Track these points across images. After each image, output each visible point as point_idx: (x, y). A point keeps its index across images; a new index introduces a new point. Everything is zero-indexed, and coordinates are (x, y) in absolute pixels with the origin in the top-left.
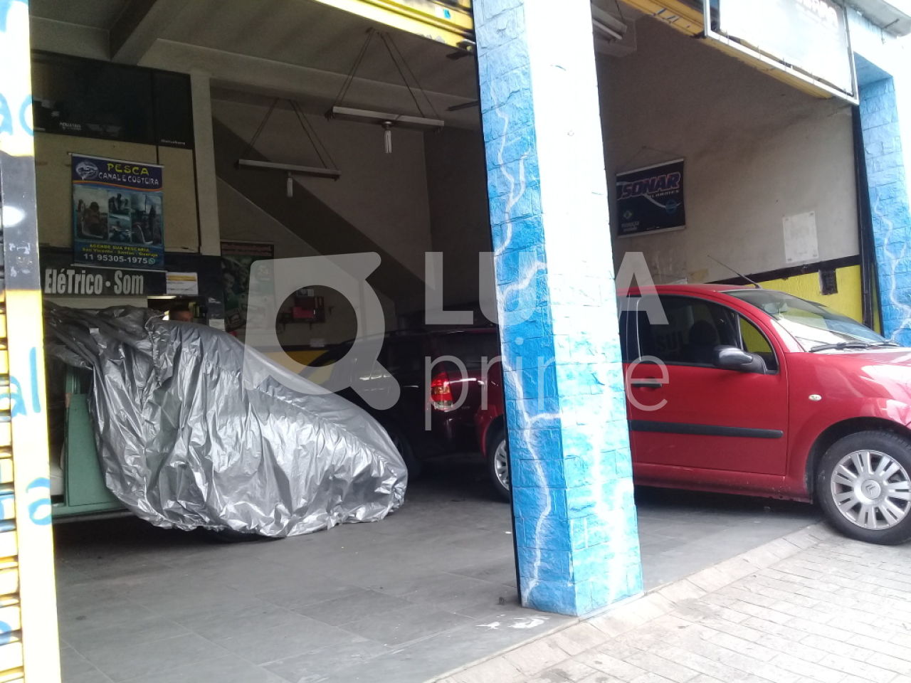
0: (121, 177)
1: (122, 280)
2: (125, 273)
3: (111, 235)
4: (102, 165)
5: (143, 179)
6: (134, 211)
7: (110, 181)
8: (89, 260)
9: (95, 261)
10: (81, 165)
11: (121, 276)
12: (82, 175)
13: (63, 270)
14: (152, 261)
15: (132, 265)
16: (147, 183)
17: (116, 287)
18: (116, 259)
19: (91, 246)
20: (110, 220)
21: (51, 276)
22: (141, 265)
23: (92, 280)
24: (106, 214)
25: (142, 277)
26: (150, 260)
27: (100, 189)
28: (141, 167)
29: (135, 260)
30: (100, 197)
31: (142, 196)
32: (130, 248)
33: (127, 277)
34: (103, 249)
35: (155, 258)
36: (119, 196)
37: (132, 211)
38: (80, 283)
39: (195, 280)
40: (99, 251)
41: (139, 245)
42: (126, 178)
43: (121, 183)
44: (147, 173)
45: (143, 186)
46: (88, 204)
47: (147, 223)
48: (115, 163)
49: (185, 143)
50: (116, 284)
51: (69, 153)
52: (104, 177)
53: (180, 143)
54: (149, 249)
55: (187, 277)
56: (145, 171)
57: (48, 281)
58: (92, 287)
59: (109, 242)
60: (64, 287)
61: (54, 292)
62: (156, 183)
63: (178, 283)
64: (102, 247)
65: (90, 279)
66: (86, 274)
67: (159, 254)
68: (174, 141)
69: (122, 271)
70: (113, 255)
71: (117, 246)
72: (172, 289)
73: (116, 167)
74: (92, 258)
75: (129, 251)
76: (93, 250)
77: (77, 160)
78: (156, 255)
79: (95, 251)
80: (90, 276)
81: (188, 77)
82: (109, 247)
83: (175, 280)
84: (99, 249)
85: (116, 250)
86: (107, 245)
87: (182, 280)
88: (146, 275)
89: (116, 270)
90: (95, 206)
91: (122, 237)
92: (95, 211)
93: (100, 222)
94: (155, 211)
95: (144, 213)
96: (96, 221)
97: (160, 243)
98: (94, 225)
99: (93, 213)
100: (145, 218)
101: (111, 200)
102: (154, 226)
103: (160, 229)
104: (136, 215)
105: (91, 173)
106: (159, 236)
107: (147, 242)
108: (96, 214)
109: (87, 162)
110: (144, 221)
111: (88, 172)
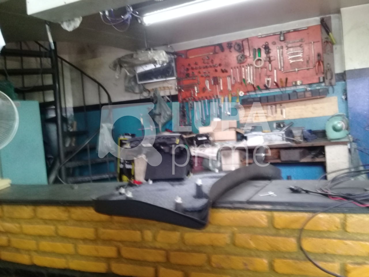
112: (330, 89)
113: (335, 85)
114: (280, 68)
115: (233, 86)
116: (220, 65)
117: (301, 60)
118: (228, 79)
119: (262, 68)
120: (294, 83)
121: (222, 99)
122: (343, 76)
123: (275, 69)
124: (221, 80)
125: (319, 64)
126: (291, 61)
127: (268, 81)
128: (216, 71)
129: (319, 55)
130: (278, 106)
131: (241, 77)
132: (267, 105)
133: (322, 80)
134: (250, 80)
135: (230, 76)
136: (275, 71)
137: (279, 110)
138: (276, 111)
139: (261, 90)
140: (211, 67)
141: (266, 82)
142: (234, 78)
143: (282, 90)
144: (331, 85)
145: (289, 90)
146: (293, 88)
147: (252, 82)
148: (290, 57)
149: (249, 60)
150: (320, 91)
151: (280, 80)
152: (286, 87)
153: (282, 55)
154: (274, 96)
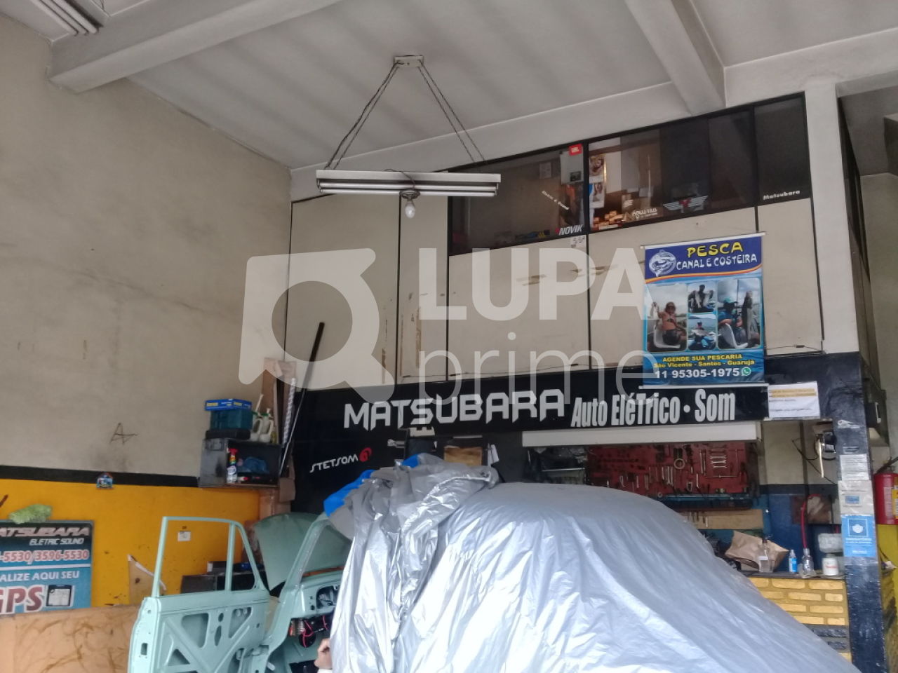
0: (704, 263)
1: (704, 401)
2: (709, 392)
4: (680, 253)
5: (734, 258)
6: (721, 305)
7: (690, 270)
8: (662, 380)
9: (670, 380)
10: (657, 258)
11: (704, 397)
12: (656, 270)
13: (632, 394)
14: (746, 372)
15: (718, 379)
16: (740, 262)
17: (697, 412)
19: (665, 360)
20: (690, 323)
21: (619, 404)
22: (731, 378)
23: (667, 406)
24: (683, 315)
25: (733, 396)
26: (744, 370)
27: (677, 284)
28: (731, 243)
29: (722, 373)
30: (678, 294)
31: (731, 281)
32: (716, 355)
33: (712, 397)
34: (678, 362)
35: (751, 366)
36: (702, 287)
38: (652, 410)
39: (814, 394)
40: (675, 366)
41: (727, 351)
42: (711, 262)
43: (706, 270)
44: (740, 248)
45: (734, 267)
46: (662, 306)
47: (740, 318)
48: (696, 246)
49: (798, 192)
50: (698, 408)
51: (642, 247)
52: (684, 266)
53: (790, 194)
54: (743, 354)
55: (800, 390)
56: (737, 246)
57: (615, 409)
58: (667, 414)
59: (687, 351)
60: (633, 416)
61: (622, 423)
62: (752, 259)
63: (786, 400)
64: (678, 359)
65: (664, 404)
66: (660, 398)
67: (758, 360)
68: (782, 192)
69: (705, 389)
70: (692, 368)
71: (698, 356)
72: (777, 411)
73: (699, 250)
74: (665, 376)
75: (713, 361)
76: (667, 365)
77: (650, 254)
78: (753, 362)
79: (670, 366)
80: (665, 400)
81: (800, 96)
82: (687, 359)
83: (783, 396)
84: (675, 363)
85: (697, 362)
86: (685, 356)
87: (793, 396)
88: (737, 392)
89: (697, 389)
90: (670, 308)
91: (704, 343)
92: (670, 313)
93: (677, 327)
94: (751, 300)
95: (735, 304)
96: (671, 326)
97: (759, 344)
98: (670, 332)
99: (668, 317)
100: (736, 311)
101: (692, 296)
102: (751, 322)
103: (758, 324)
104: (724, 310)
105: (666, 266)
106: (757, 333)
107: (738, 345)
108: (671, 317)
109: (662, 253)
110: (736, 316)
111: (664, 266)
112: (755, 502)
113: (760, 497)
114: (702, 472)
115: (650, 485)
116: (637, 460)
117: (725, 467)
118: (646, 478)
119: (682, 470)
120: (717, 491)
122: (767, 489)
123: (698, 473)
124: (637, 477)
125: (743, 474)
126: (715, 467)
127: (690, 485)
128: (632, 466)
129: (743, 464)
130: (700, 513)
131: (660, 477)
132: (688, 511)
133: (745, 491)
134: (669, 482)
135: (647, 474)
136: (697, 475)
137: (701, 518)
138: (698, 519)
139: (682, 494)
140: (626, 461)
141: (687, 485)
142: (652, 477)
143: (704, 496)
144: (755, 496)
145: (712, 496)
146: (716, 496)
147: (672, 483)
148: (713, 462)
149: (670, 460)
150: (744, 502)
151: (702, 485)
152: (708, 493)
153: (705, 458)
154: (695, 502)
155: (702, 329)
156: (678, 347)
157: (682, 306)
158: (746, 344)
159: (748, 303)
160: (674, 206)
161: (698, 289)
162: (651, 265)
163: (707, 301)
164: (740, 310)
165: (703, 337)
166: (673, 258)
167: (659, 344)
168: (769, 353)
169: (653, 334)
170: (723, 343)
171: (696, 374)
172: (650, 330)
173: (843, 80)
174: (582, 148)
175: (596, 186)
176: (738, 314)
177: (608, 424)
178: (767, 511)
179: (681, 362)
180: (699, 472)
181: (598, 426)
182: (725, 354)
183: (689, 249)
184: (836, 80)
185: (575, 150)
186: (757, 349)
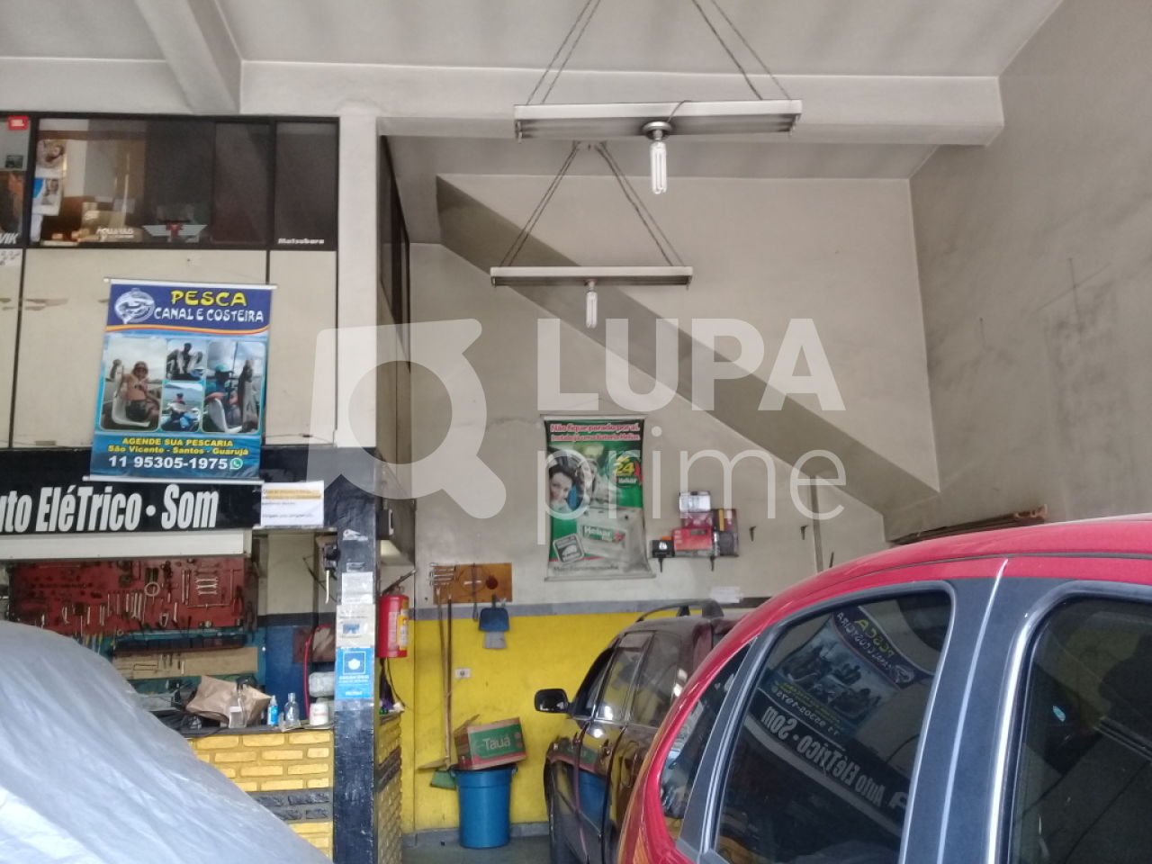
0: (194, 313)
1: (177, 501)
2: (184, 488)
3: (163, 419)
4: (162, 296)
5: (234, 313)
6: (212, 373)
7: (174, 322)
8: (119, 469)
9: (131, 469)
10: (126, 298)
11: (176, 495)
12: (124, 315)
13: (72, 488)
14: (236, 464)
15: (198, 472)
16: (241, 319)
17: (164, 515)
18: (167, 463)
19: (125, 441)
20: (166, 393)
21: (50, 500)
22: (216, 472)
23: (122, 506)
24: (158, 382)
25: (215, 496)
26: (233, 461)
27: (153, 337)
28: (232, 292)
29: (204, 463)
30: (154, 353)
31: (227, 343)
32: (198, 440)
33: (188, 495)
34: (145, 446)
35: (244, 457)
36: (188, 347)
37: (208, 372)
38: (100, 510)
39: (319, 497)
40: (140, 450)
41: (212, 435)
42: (204, 314)
43: (195, 323)
44: (243, 301)
45: (233, 325)
46: (129, 366)
47: (234, 393)
48: (185, 290)
49: (322, 242)
50: (166, 510)
51: (106, 280)
52: (164, 315)
53: (313, 242)
54: (234, 441)
55: (302, 491)
56: (239, 298)
57: (43, 508)
58: (121, 517)
59: (158, 432)
60: (71, 519)
61: (52, 528)
62: (258, 318)
63: (284, 504)
64: (145, 442)
65: (119, 502)
66: (113, 494)
67: (252, 450)
68: (302, 238)
69: (179, 485)
70: (164, 456)
71: (173, 440)
72: (271, 516)
73: (187, 295)
74: (124, 464)
75: (194, 447)
76: (128, 450)
77: (118, 291)
78: (246, 453)
79: (132, 450)
80: (120, 497)
81: (335, 121)
82: (158, 442)
83: (281, 498)
84: (139, 446)
85: (171, 448)
86: (155, 438)
87: (292, 498)
88: (224, 491)
89: (167, 485)
90: (140, 370)
91: (184, 422)
92: (139, 377)
93: (147, 397)
94: (251, 371)
95: (230, 374)
96: (140, 396)
97: (256, 428)
98: (136, 403)
99: (136, 382)
100: (231, 384)
101: (173, 357)
102: (248, 399)
103: (257, 403)
104: (215, 380)
105: (140, 311)
106: (256, 415)
107: (230, 428)
108: (141, 383)
109: (135, 293)
110: (229, 390)
111: (136, 310)
112: (250, 637)
113: (257, 631)
114: (183, 600)
115: (107, 620)
116: (90, 585)
117: (215, 593)
118: (102, 610)
119: (155, 597)
120: (201, 624)
121: (88, 638)
122: (267, 621)
124: (89, 609)
125: (237, 602)
126: (201, 593)
127: (164, 618)
128: (83, 593)
129: (239, 589)
130: (175, 655)
131: (123, 608)
132: (158, 654)
133: (238, 624)
134: (136, 614)
135: (105, 604)
136: (176, 604)
137: (175, 662)
138: (171, 664)
139: (151, 630)
140: (74, 586)
141: (161, 618)
142: (111, 609)
143: (183, 632)
144: (250, 630)
145: (193, 632)
146: (199, 631)
147: (139, 617)
148: (199, 587)
149: (139, 584)
150: (235, 638)
151: (181, 618)
152: (189, 628)
153: (189, 581)
154: (169, 640)
155: (182, 403)
156: (146, 424)
157: (157, 368)
158: (240, 428)
159: (247, 374)
160: (158, 230)
161: (182, 349)
162: (117, 307)
163: (192, 366)
164: (235, 382)
165: (182, 414)
166: (150, 302)
167: (119, 418)
168: (268, 441)
169: (112, 403)
170: (210, 425)
171: (168, 463)
172: (108, 397)
173: (385, 115)
174: (29, 122)
175: (49, 183)
176: (233, 387)
177: (31, 530)
178: (264, 649)
179: (149, 446)
180: (178, 601)
181: (14, 533)
182: (212, 439)
183: (175, 293)
184: (378, 112)
185: (18, 123)
186: (253, 436)
